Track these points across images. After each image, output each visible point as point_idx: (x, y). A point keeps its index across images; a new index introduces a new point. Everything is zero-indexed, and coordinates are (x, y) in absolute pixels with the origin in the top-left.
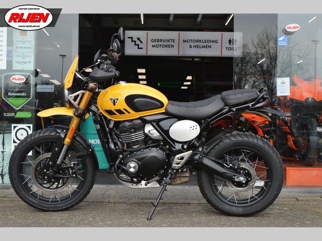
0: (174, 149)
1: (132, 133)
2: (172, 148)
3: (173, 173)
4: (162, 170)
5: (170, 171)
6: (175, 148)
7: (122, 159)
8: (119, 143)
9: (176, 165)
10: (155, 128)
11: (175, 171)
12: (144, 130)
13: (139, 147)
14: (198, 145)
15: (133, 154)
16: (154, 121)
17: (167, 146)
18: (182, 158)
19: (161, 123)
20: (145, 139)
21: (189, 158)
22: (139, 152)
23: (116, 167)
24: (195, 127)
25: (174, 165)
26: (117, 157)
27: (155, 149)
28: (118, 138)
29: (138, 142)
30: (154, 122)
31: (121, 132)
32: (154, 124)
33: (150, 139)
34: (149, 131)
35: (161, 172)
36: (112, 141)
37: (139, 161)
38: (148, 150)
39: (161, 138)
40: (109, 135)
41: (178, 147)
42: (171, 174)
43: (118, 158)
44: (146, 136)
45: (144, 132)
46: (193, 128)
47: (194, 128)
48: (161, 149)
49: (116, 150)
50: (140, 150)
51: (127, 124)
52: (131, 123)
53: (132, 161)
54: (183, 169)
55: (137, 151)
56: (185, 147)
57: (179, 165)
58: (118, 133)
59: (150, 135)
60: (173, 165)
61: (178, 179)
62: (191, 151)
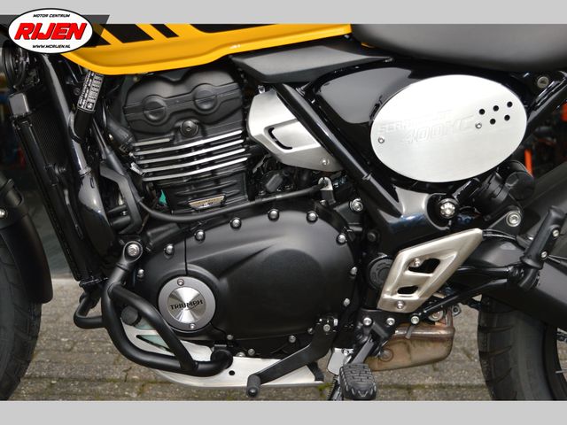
0: (391, 220)
1: (189, 135)
2: (383, 214)
3: (382, 332)
4: (328, 314)
5: (367, 321)
6: (397, 214)
7: (142, 260)
8: (126, 187)
9: (398, 297)
10: (301, 115)
11: (391, 321)
12: (245, 124)
13: (222, 205)
14: (502, 196)
15: (191, 242)
16: (295, 80)
17: (356, 203)
18: (430, 264)
19: (330, 92)
20: (249, 164)
21: (467, 262)
22: (222, 232)
23: (108, 300)
24: (504, 110)
25: (389, 295)
26: (117, 252)
27: (298, 217)
28: (125, 161)
29: (217, 181)
30: (295, 85)
31: (137, 134)
32: (296, 94)
33: (275, 164)
34: (270, 130)
35: (327, 328)
36: (96, 173)
37: (219, 275)
38: (264, 219)
39: (326, 162)
40: (77, 147)
41: (413, 206)
42: (375, 337)
43: (119, 257)
44: (257, 151)
45: (245, 134)
46: (490, 114)
47: (499, 116)
48: (326, 215)
49: (112, 216)
50: (226, 218)
51: (163, 92)
52: (181, 90)
53: (188, 274)
54: (431, 313)
55: (210, 224)
56: (448, 208)
57: (415, 297)
58: (124, 134)
59: (273, 147)
60: (386, 296)
61: (398, 348)
62: (478, 231)
